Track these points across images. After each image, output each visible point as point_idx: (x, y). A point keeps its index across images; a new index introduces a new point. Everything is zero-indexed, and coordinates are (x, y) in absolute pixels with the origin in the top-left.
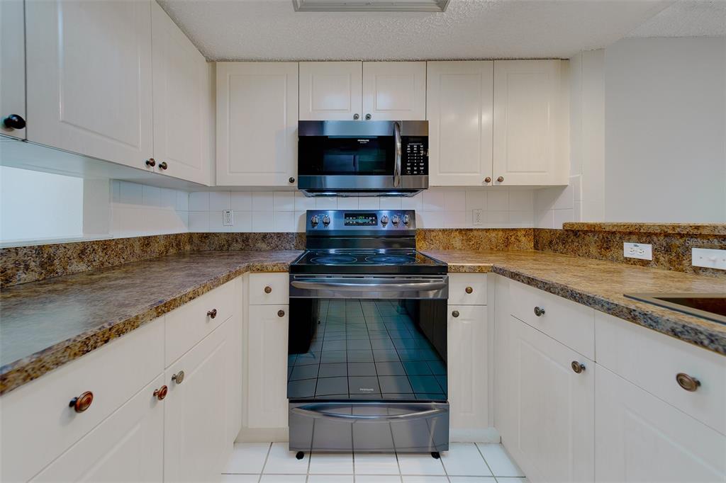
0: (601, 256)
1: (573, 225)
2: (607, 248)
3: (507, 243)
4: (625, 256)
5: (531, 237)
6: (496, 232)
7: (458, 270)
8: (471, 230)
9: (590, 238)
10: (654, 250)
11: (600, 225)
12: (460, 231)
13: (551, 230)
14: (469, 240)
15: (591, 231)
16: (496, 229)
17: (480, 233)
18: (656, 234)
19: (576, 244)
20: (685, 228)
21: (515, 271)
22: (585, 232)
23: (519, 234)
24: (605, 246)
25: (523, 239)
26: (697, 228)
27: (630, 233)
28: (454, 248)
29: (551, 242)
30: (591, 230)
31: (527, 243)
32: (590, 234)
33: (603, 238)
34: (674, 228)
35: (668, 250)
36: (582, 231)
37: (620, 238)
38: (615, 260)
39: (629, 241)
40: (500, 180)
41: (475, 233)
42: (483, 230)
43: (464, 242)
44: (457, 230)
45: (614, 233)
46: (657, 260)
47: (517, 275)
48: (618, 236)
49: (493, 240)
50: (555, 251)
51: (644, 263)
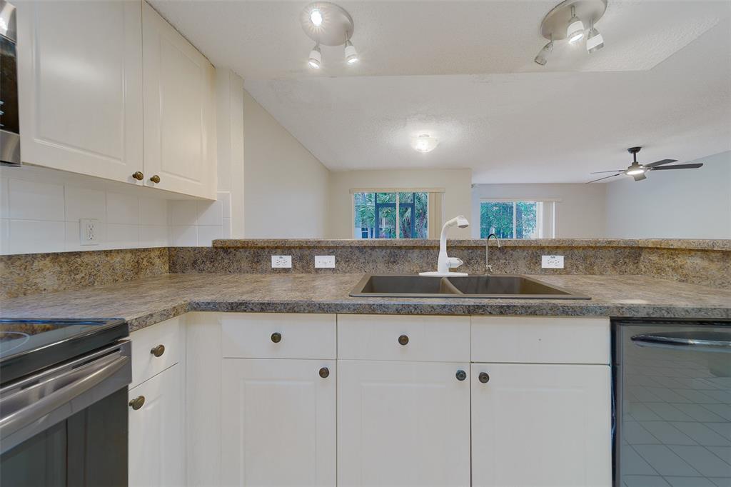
0: (253, 270)
1: (225, 242)
2: (258, 262)
3: (137, 268)
4: (273, 267)
5: (166, 258)
6: (122, 255)
7: (143, 323)
8: (79, 254)
9: (241, 254)
10: (293, 260)
11: (253, 242)
12: (55, 257)
13: (195, 249)
14: (77, 271)
15: (243, 248)
16: (121, 251)
17: (96, 258)
18: (293, 247)
19: (226, 261)
20: (313, 242)
21: (236, 300)
22: (237, 248)
23: (152, 255)
24: (256, 260)
25: (157, 261)
26: (319, 242)
27: (276, 248)
28: (38, 291)
29: (195, 262)
30: (244, 246)
31: (161, 266)
32: (241, 250)
33: (254, 253)
34: (307, 242)
35: (301, 259)
36: (233, 248)
37: (269, 252)
38: (264, 271)
39: (275, 254)
40: (155, 180)
41: (86, 259)
42: (99, 253)
43: (64, 276)
44: (48, 255)
45: (263, 248)
46: (294, 266)
47: (241, 304)
48: (267, 250)
49: (117, 266)
50: (201, 271)
51: (286, 270)
